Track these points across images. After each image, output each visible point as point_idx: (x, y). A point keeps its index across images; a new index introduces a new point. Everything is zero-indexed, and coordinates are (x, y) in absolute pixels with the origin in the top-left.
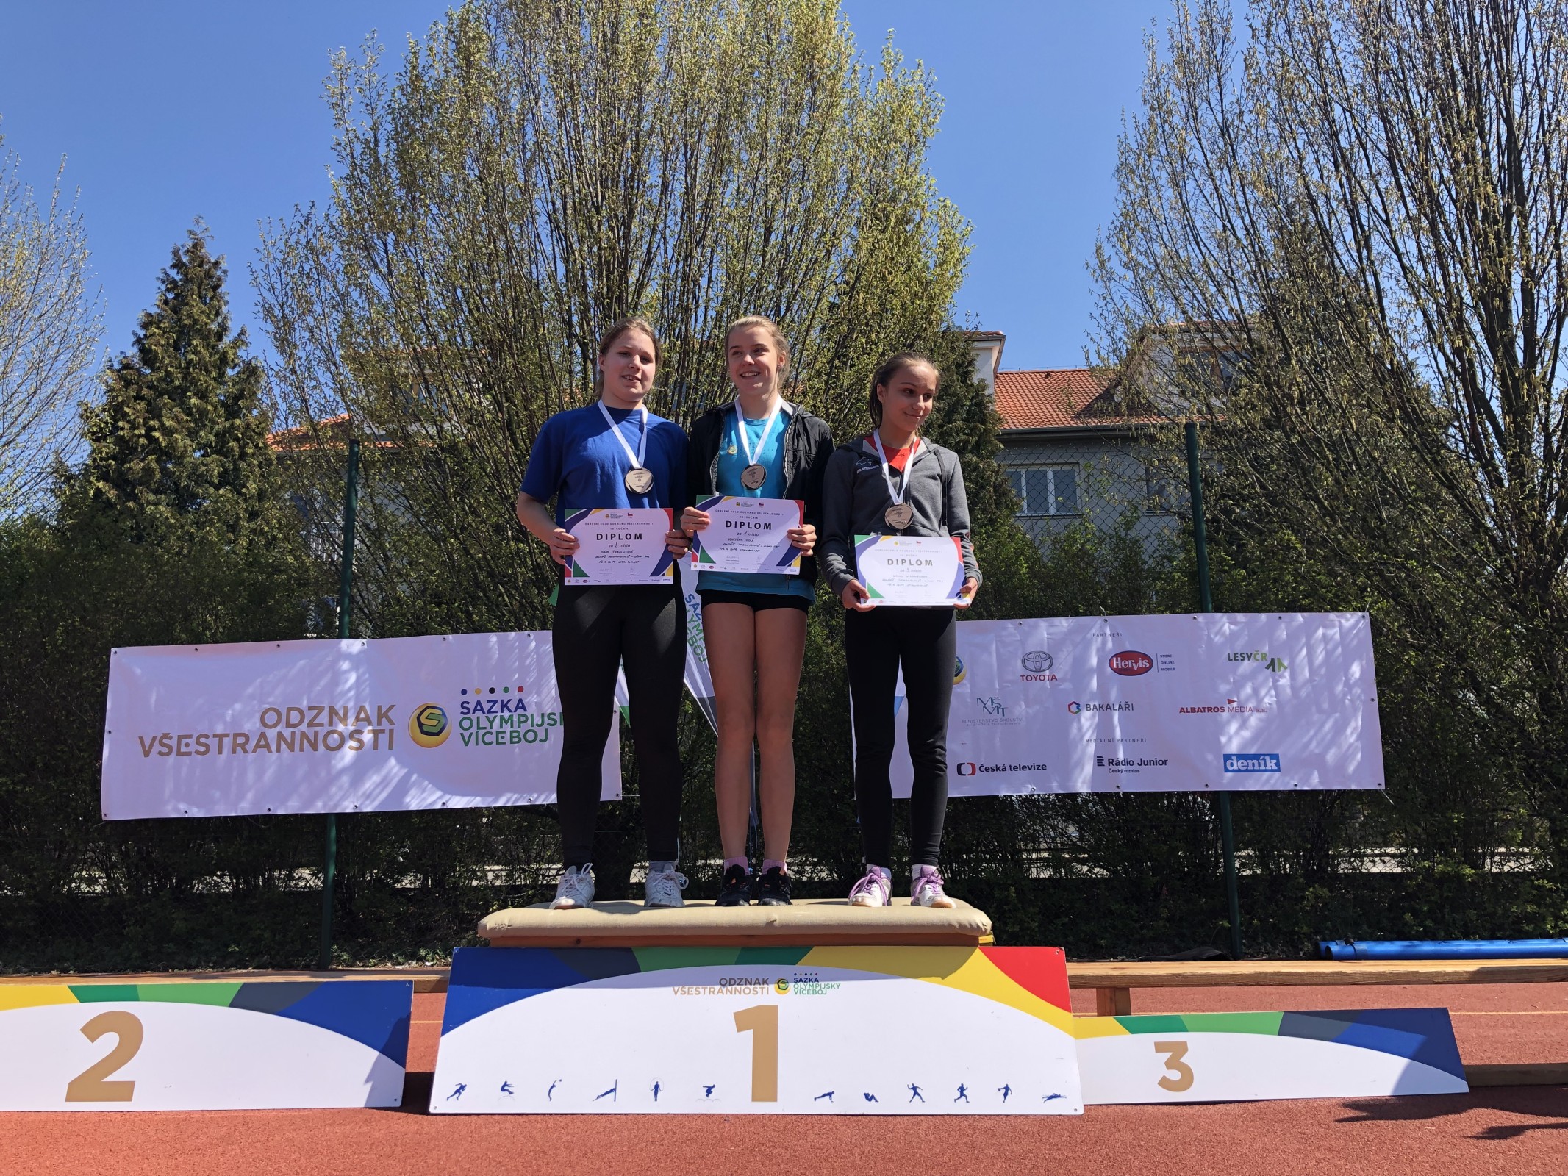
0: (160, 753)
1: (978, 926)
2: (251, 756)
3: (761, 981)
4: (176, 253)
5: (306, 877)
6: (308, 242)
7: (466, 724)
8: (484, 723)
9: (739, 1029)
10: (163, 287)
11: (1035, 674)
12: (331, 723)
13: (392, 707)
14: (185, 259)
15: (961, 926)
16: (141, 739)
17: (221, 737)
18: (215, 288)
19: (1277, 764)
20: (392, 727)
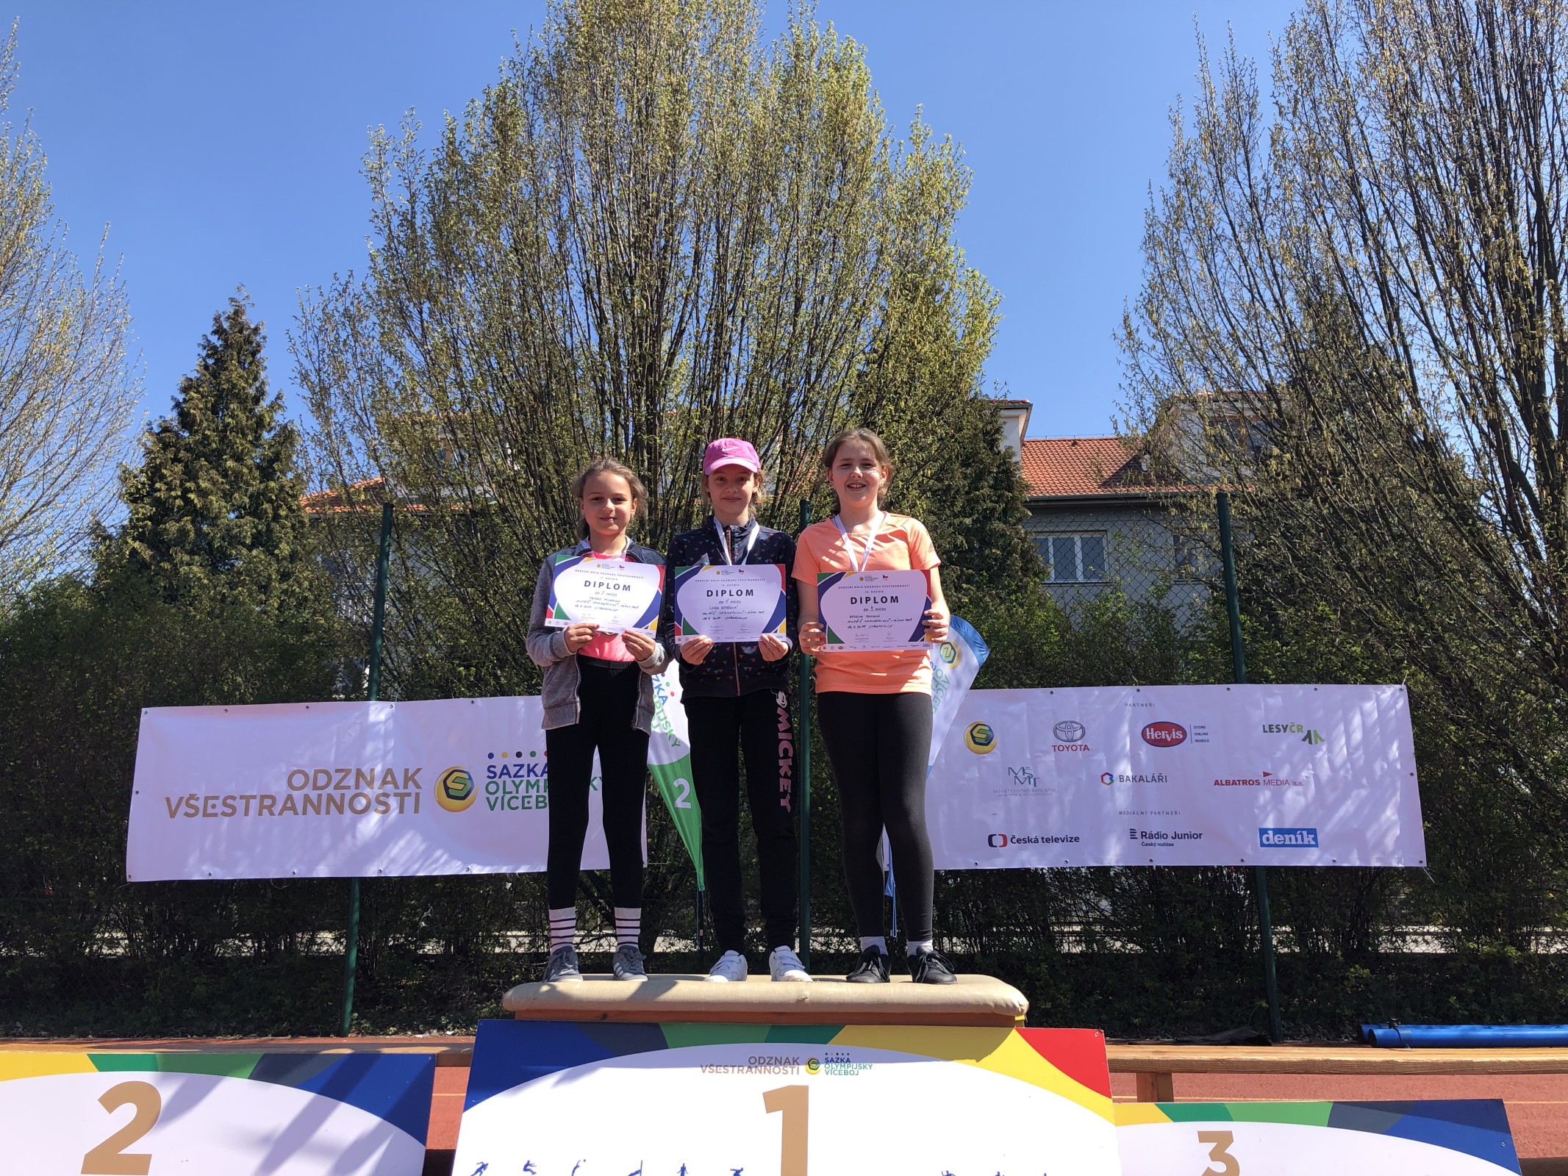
0: (187, 814)
1: (1014, 1006)
2: (276, 817)
3: (791, 1061)
4: (217, 319)
5: (327, 940)
6: (345, 310)
7: (492, 788)
8: (510, 787)
9: (770, 1109)
10: (204, 353)
11: (1067, 744)
12: (357, 787)
13: (419, 770)
14: (226, 325)
15: (997, 1006)
16: (168, 800)
17: (247, 799)
18: (254, 354)
19: (1315, 839)
20: (418, 791)
